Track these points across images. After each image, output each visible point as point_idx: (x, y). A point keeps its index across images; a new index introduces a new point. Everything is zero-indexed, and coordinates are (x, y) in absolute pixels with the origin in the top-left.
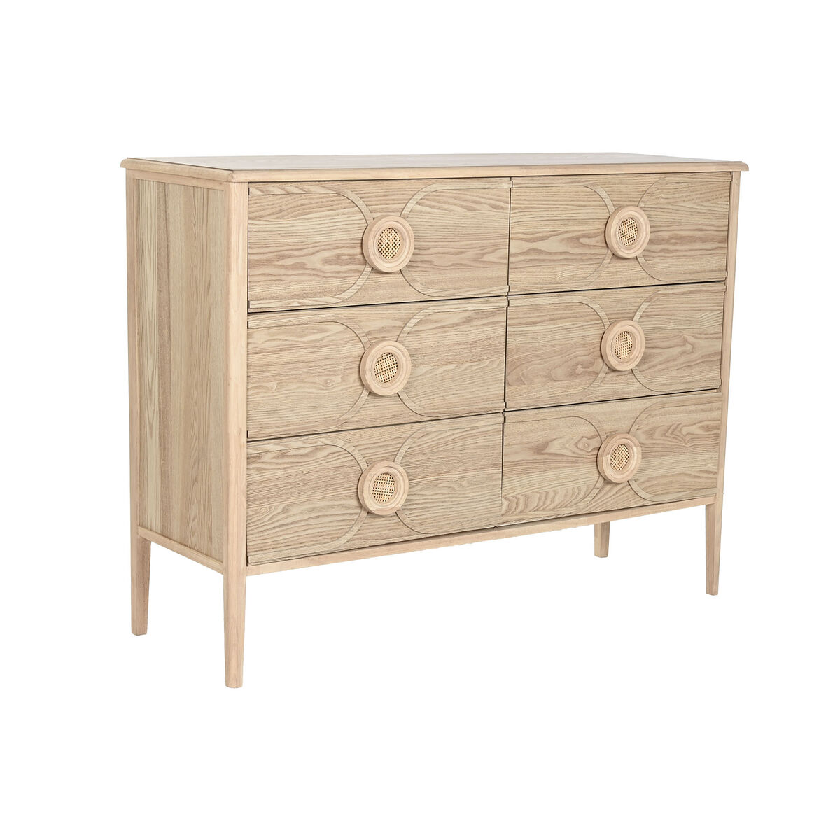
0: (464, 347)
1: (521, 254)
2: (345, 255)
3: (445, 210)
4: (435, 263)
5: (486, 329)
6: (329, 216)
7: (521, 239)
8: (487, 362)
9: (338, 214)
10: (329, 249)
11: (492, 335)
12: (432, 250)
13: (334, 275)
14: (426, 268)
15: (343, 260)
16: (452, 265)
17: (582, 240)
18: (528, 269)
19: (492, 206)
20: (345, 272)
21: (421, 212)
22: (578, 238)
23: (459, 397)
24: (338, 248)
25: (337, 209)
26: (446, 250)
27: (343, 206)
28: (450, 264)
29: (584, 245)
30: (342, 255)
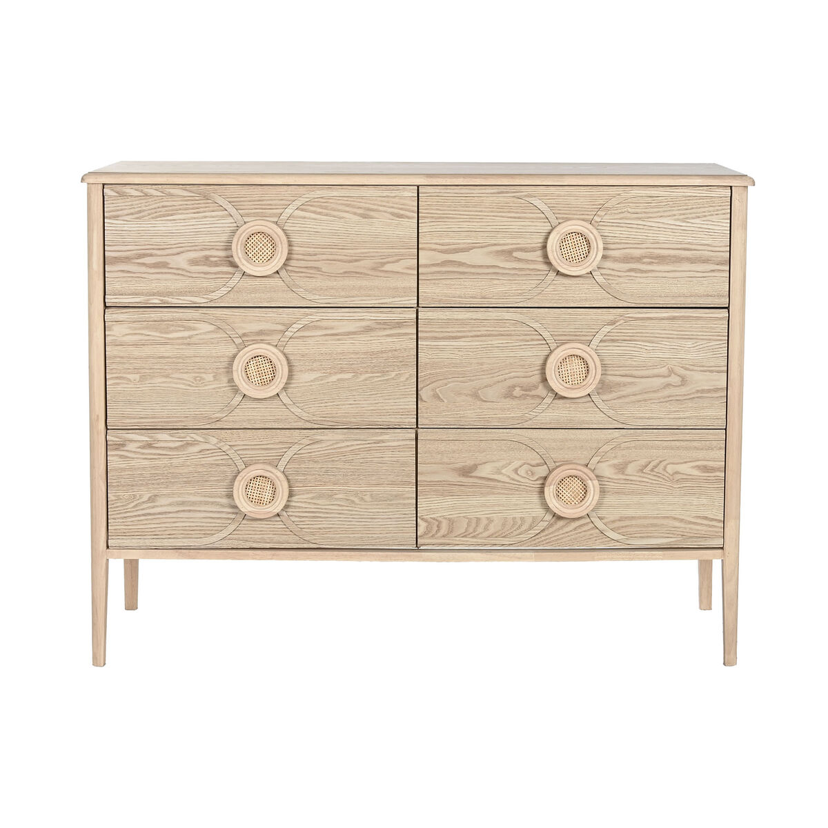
0: (362, 356)
1: (433, 265)
2: (215, 257)
3: (334, 216)
4: (323, 270)
5: (389, 339)
6: (195, 218)
7: (434, 250)
8: (393, 374)
9: (206, 217)
10: (195, 250)
11: (398, 347)
12: (318, 256)
13: (202, 275)
14: (311, 274)
15: (212, 262)
16: (345, 272)
17: (515, 254)
18: (444, 282)
19: (393, 214)
20: (215, 273)
21: (305, 218)
22: (510, 252)
23: (357, 407)
24: (206, 249)
25: (205, 212)
26: (336, 257)
27: (211, 209)
28: (341, 271)
29: (519, 260)
30: (211, 256)
